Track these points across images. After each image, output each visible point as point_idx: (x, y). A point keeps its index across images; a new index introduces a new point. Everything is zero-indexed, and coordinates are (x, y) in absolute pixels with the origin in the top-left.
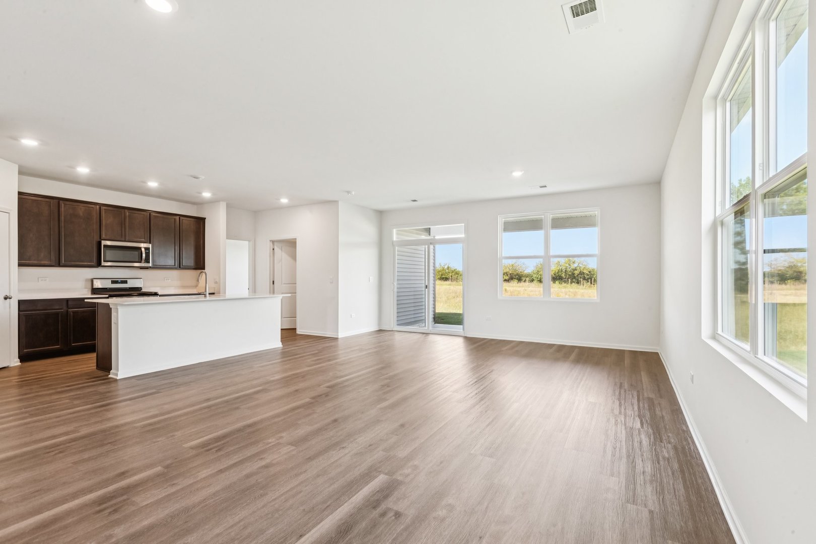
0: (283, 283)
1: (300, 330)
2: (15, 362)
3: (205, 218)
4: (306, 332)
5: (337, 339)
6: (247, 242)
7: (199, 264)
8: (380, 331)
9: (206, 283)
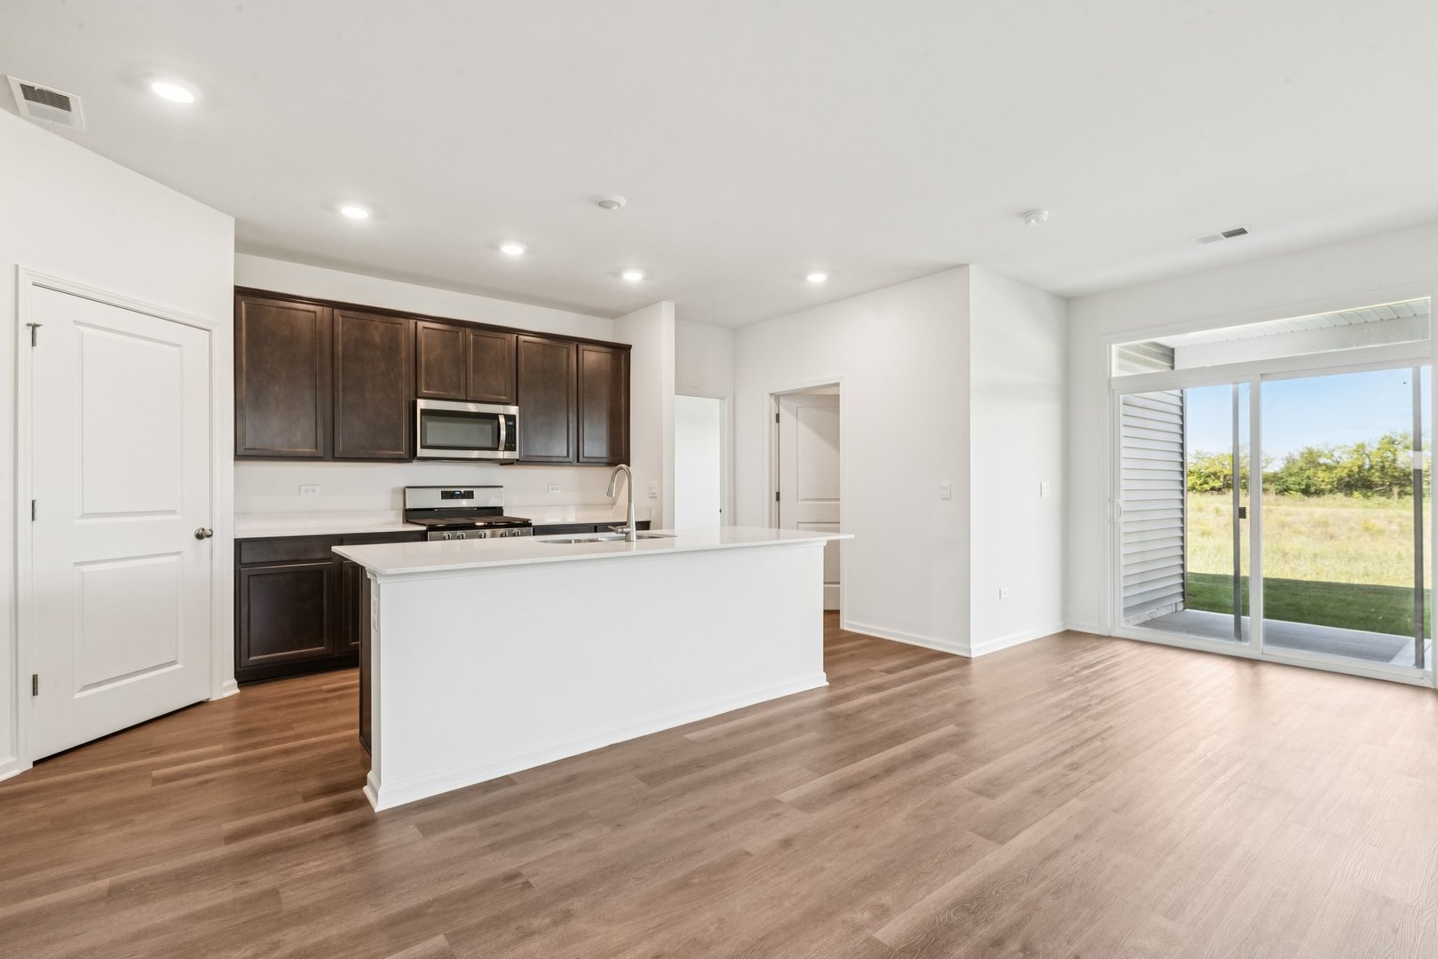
0: (800, 498)
1: (850, 622)
2: (227, 687)
3: (629, 347)
4: (869, 629)
5: (966, 661)
6: (717, 402)
7: (619, 454)
8: (1068, 635)
9: (630, 501)
